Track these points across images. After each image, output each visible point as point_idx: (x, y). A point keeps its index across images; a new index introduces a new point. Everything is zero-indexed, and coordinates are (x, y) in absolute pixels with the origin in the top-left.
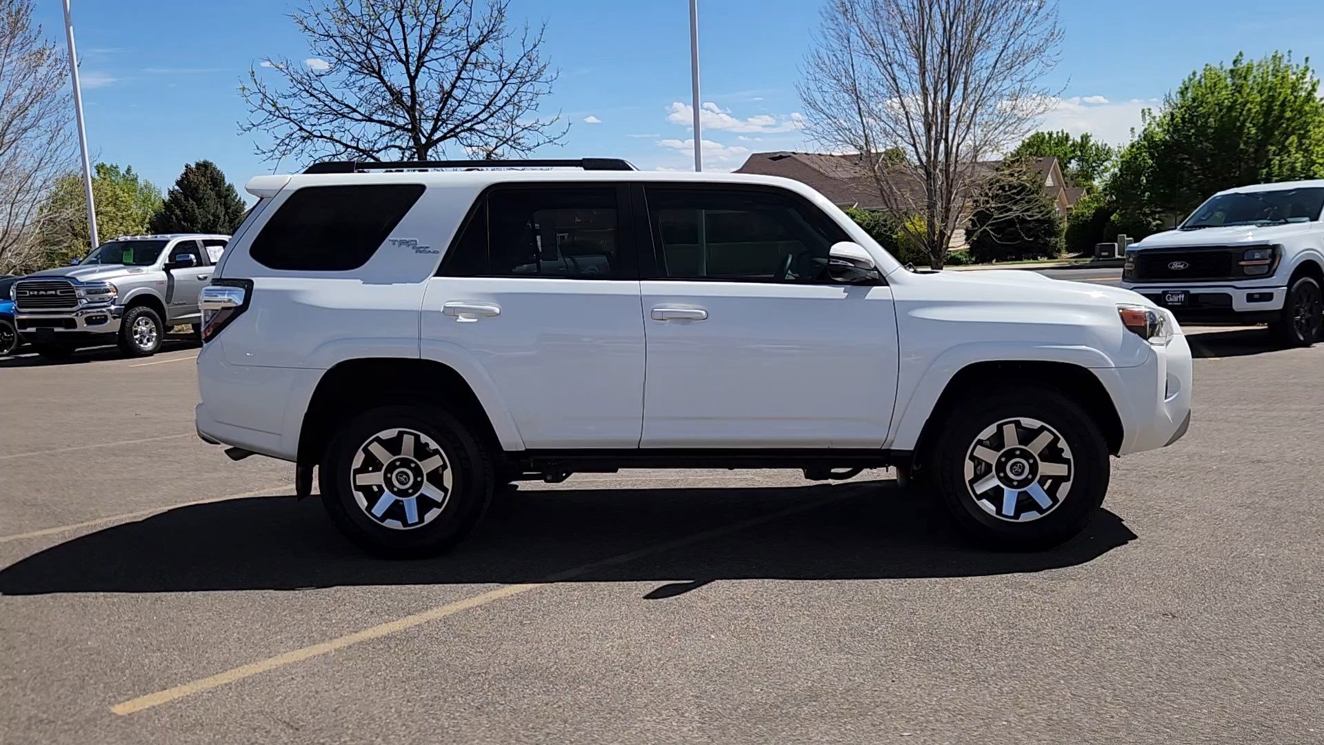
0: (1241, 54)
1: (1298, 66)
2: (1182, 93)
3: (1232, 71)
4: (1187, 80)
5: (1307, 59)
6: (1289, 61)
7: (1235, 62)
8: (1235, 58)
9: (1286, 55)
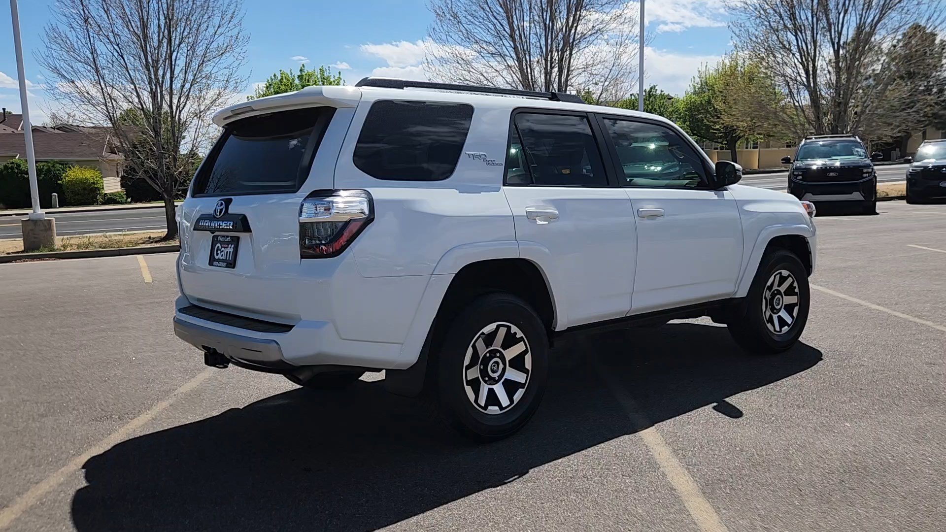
0: (303, 65)
1: (334, 76)
2: (267, 88)
3: (299, 76)
4: (269, 79)
5: (340, 73)
6: (329, 73)
7: (301, 70)
8: (299, 69)
9: (327, 69)
